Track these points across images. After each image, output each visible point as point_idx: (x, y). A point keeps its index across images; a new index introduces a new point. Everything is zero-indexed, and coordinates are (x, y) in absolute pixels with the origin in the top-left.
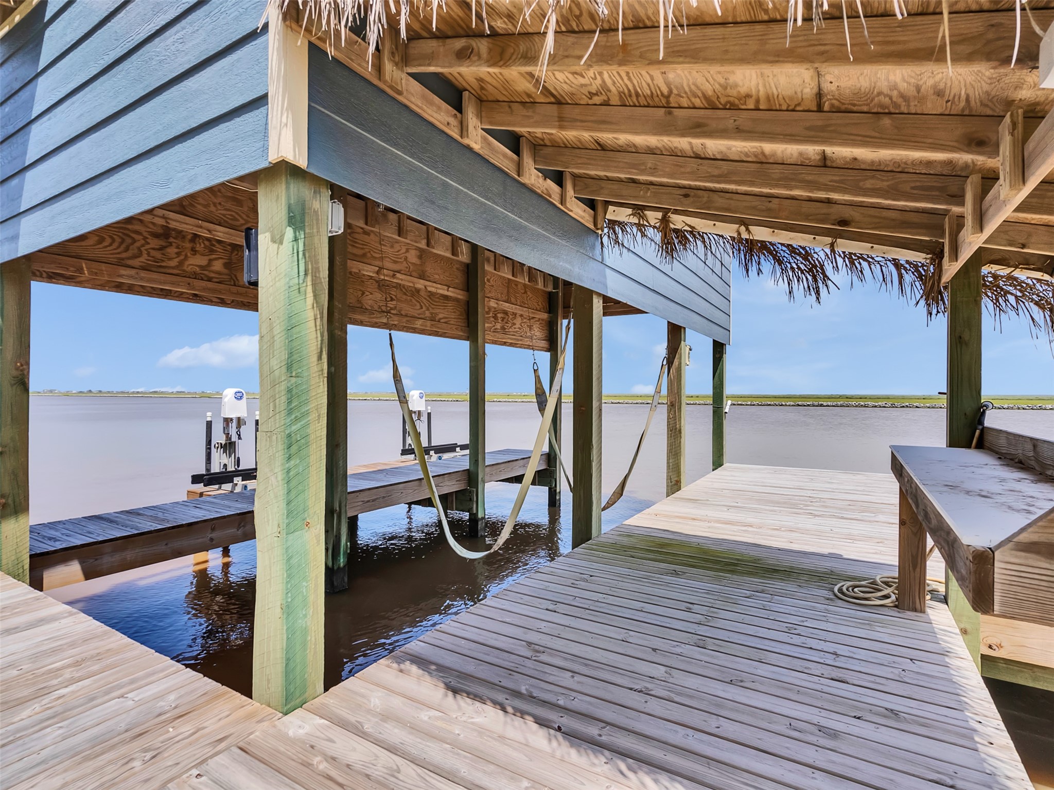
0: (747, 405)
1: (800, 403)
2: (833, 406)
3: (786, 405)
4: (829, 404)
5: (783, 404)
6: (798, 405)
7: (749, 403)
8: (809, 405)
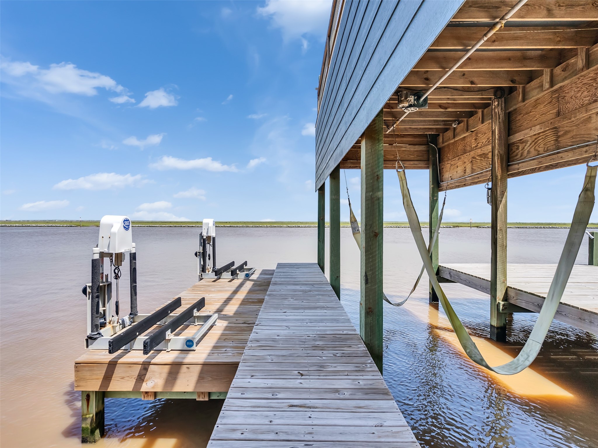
0: (264, 227)
1: (289, 226)
2: (304, 227)
3: (283, 227)
4: (303, 226)
5: (282, 226)
6: (289, 227)
7: (265, 226)
8: (293, 227)
